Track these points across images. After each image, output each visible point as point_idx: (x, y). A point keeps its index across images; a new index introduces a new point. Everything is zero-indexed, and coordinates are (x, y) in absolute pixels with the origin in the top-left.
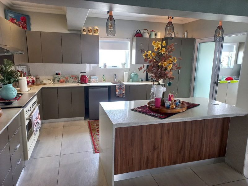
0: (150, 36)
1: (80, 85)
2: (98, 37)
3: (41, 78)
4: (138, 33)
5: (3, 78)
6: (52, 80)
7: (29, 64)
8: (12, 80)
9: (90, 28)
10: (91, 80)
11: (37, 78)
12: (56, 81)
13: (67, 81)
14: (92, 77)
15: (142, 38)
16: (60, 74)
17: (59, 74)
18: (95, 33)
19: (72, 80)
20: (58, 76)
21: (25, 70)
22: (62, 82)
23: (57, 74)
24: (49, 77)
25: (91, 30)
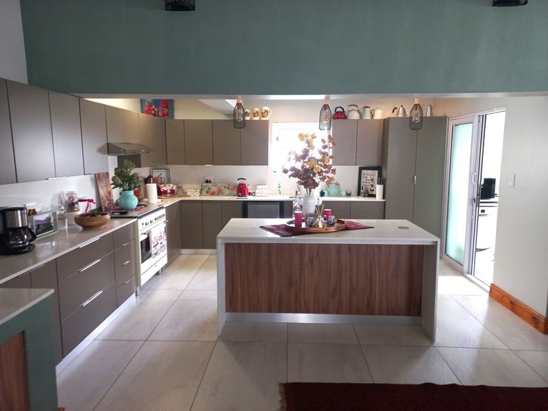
0: (361, 117)
1: (235, 198)
2: (267, 122)
3: (185, 187)
4: (337, 113)
5: (122, 183)
6: (198, 191)
7: (170, 167)
8: (132, 186)
9: (257, 109)
10: (257, 191)
11: (179, 188)
12: (204, 192)
13: (219, 193)
14: (259, 187)
15: (345, 120)
16: (212, 181)
17: (210, 182)
18: (263, 117)
19: (228, 191)
20: (208, 184)
21: (164, 175)
22: (213, 194)
23: (207, 182)
24: (195, 186)
25: (258, 112)
